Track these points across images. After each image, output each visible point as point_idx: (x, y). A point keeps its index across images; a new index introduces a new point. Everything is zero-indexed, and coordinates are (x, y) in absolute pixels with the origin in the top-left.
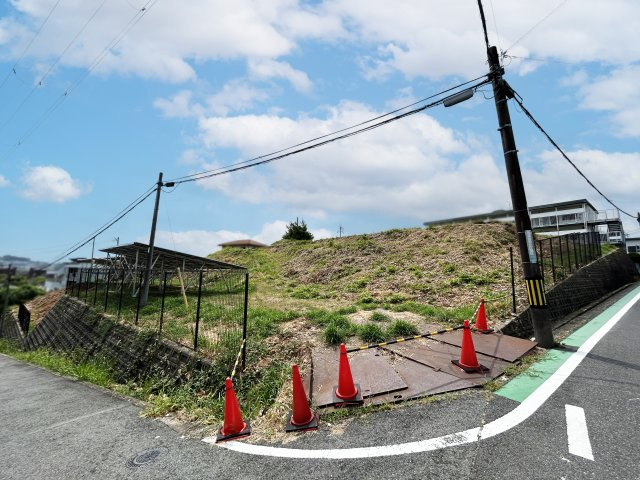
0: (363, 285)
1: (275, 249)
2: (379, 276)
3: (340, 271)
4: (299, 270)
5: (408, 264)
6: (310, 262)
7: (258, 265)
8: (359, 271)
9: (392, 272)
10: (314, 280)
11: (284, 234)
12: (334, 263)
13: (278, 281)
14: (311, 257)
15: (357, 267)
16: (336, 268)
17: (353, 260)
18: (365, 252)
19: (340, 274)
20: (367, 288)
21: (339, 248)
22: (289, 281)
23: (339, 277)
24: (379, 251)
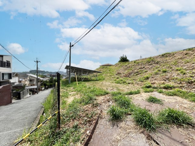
0: (148, 78)
1: (115, 66)
2: (156, 74)
3: (137, 72)
4: (121, 72)
5: (175, 68)
6: (126, 69)
7: (108, 71)
8: (147, 72)
9: (165, 72)
10: (126, 76)
11: (119, 60)
12: (135, 69)
13: (113, 76)
14: (126, 67)
15: (146, 70)
16: (136, 71)
17: (144, 67)
18: (150, 64)
19: (138, 73)
20: (149, 80)
21: (138, 63)
22: (117, 76)
23: (137, 75)
24: (157, 63)
